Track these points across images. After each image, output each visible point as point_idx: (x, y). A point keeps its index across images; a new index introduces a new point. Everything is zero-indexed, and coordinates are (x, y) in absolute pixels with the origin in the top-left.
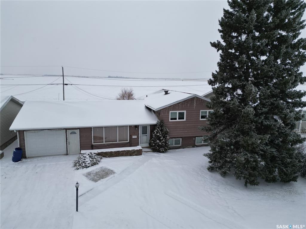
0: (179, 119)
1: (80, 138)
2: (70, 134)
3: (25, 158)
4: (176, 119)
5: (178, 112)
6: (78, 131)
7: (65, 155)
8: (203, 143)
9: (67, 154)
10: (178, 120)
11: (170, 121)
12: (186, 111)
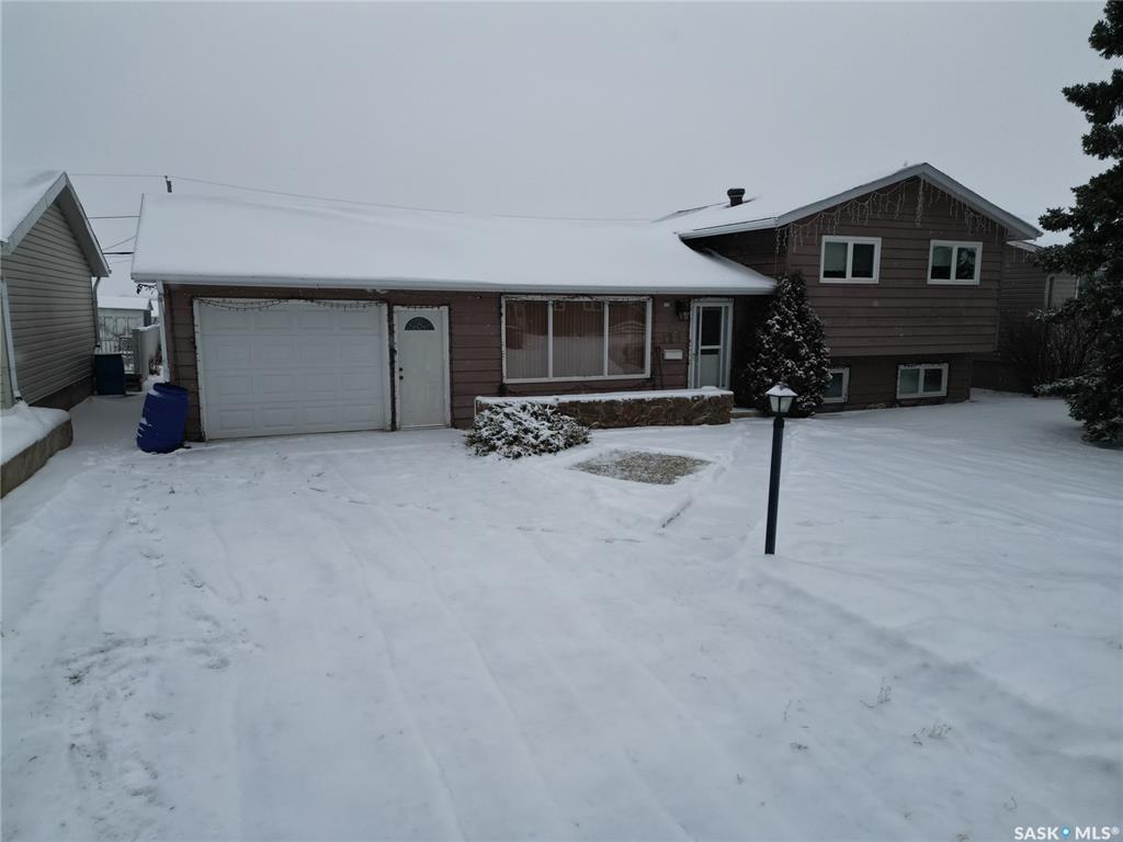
0: (854, 275)
1: (450, 351)
2: (408, 327)
3: (200, 439)
4: (842, 274)
5: (851, 241)
6: (439, 316)
7: (382, 430)
8: (921, 393)
9: (394, 428)
10: (849, 279)
11: (823, 280)
12: (880, 239)
